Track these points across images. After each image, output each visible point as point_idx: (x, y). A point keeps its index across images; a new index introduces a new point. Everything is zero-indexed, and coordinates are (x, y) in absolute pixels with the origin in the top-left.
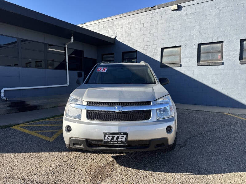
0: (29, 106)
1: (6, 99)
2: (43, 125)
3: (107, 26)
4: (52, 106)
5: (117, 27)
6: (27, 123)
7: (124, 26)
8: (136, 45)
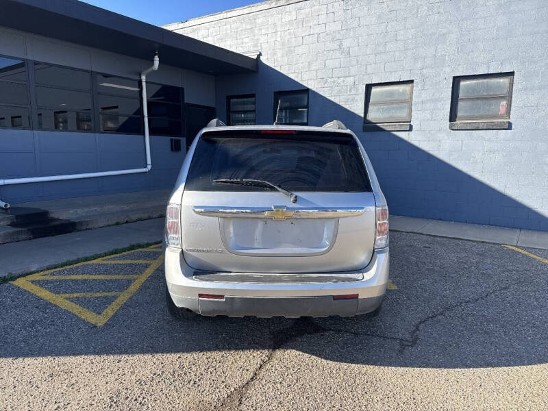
0: (57, 223)
1: (5, 205)
2: (85, 277)
3: (240, 29)
4: (110, 223)
5: (263, 31)
6: (50, 271)
7: (279, 29)
8: (306, 76)
